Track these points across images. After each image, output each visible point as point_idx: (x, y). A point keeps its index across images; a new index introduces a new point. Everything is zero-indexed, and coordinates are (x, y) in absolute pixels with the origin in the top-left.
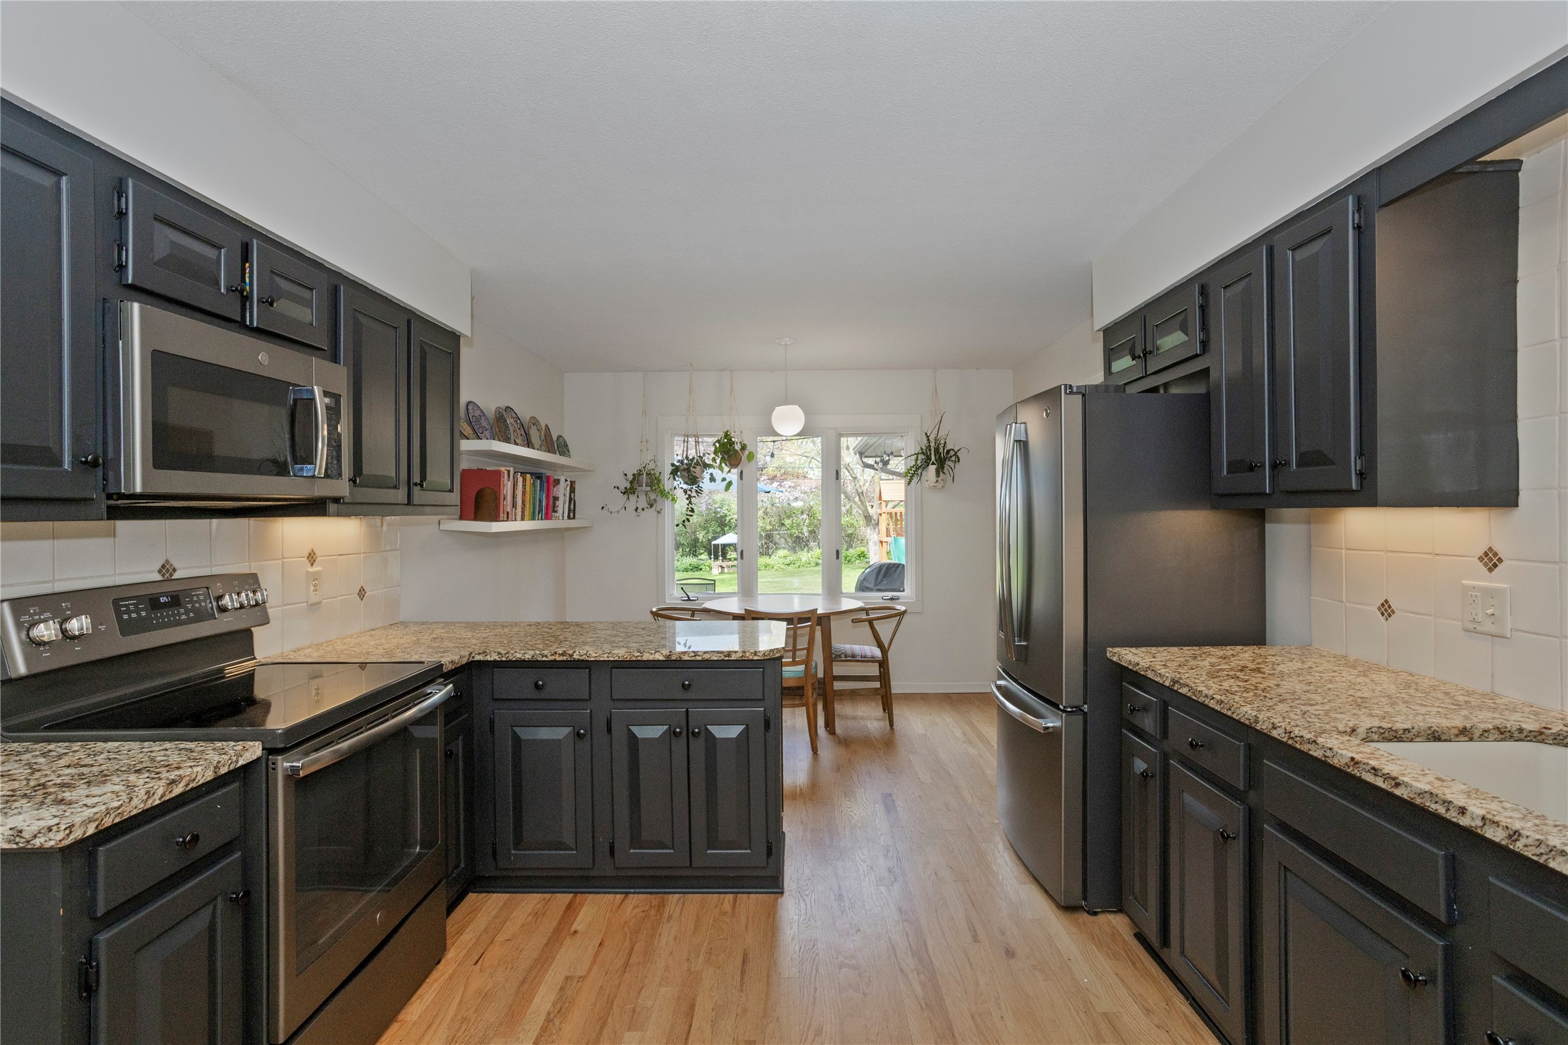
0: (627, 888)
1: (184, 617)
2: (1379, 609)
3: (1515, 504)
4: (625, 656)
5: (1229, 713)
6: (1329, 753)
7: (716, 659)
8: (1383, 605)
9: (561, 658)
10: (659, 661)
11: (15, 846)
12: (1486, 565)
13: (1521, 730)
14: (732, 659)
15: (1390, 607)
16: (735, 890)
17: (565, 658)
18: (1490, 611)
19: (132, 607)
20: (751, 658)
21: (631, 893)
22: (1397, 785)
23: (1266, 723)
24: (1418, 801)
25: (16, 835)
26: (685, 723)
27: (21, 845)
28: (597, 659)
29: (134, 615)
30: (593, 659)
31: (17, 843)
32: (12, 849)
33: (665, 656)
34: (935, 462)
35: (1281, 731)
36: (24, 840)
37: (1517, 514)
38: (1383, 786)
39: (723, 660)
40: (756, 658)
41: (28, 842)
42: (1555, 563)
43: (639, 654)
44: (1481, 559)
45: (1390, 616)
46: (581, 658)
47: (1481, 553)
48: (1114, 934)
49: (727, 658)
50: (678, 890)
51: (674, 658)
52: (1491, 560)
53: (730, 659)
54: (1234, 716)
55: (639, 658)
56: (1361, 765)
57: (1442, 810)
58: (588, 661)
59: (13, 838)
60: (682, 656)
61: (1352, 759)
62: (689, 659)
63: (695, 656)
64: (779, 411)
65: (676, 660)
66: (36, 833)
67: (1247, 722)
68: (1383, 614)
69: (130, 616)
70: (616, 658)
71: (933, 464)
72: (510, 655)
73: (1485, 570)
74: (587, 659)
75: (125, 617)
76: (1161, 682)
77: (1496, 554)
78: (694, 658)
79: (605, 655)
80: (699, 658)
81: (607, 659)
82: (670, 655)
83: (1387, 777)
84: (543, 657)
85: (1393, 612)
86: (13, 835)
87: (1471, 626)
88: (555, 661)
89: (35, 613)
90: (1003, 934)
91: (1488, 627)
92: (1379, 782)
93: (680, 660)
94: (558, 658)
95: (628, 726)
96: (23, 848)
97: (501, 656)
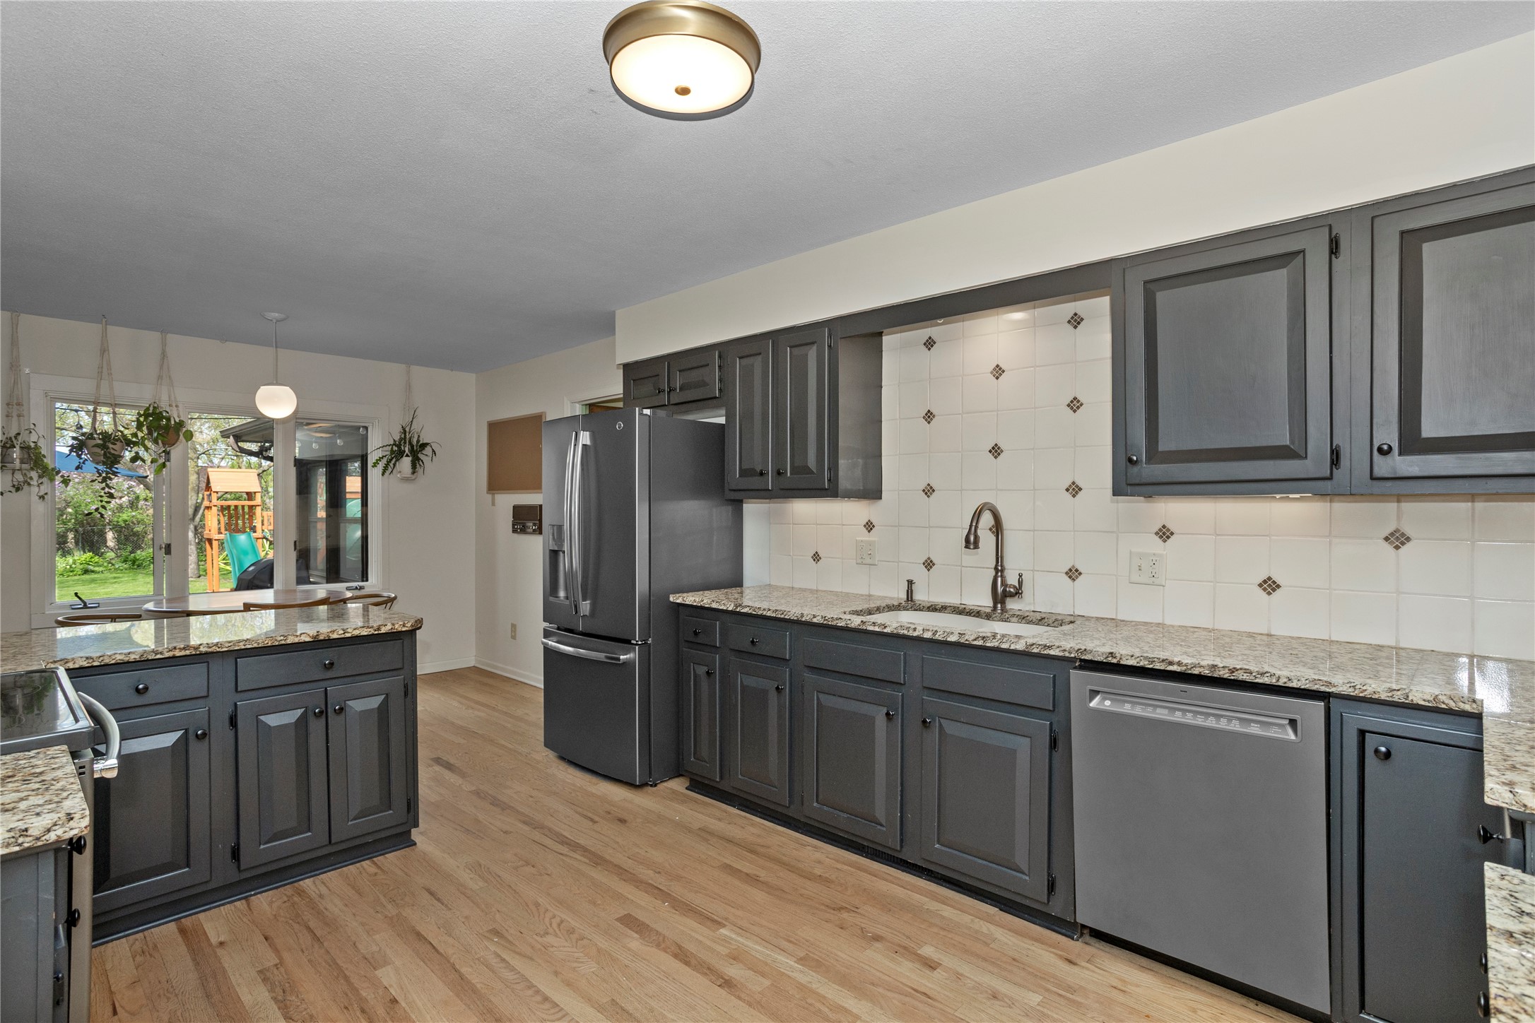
0: (246, 892)
2: (812, 557)
3: (880, 498)
4: (266, 642)
5: (782, 616)
6: (849, 622)
7: (366, 634)
8: (814, 555)
9: (183, 653)
10: (305, 642)
11: (17, 849)
12: (867, 529)
13: (893, 606)
14: (381, 632)
15: (818, 555)
16: (369, 856)
17: (188, 652)
18: (869, 553)
20: (400, 629)
21: (251, 895)
22: (885, 627)
23: (809, 616)
24: (895, 632)
25: (18, 835)
26: (324, 702)
27: (26, 845)
28: (231, 649)
30: (226, 649)
31: (20, 845)
32: (15, 852)
33: (313, 637)
34: (409, 454)
35: (819, 618)
36: (31, 838)
37: (880, 503)
38: (878, 630)
39: (373, 634)
40: (404, 629)
41: (38, 839)
42: (896, 526)
43: (282, 638)
44: (865, 526)
45: (818, 561)
46: (210, 650)
47: (865, 523)
48: (674, 792)
49: (376, 632)
50: (307, 875)
51: (321, 638)
52: (869, 526)
53: (380, 632)
54: (786, 617)
55: (283, 642)
56: (867, 623)
57: (906, 632)
58: (219, 652)
59: (13, 840)
60: (330, 635)
61: (862, 621)
62: (338, 637)
63: (344, 633)
64: (264, 391)
65: (324, 640)
66: (50, 826)
67: (796, 618)
68: (814, 560)
70: (255, 645)
71: (407, 456)
72: (105, 658)
73: (867, 531)
74: (218, 650)
76: (725, 608)
77: (872, 523)
78: (343, 636)
79: (241, 644)
80: (349, 635)
81: (243, 647)
82: (317, 635)
83: (880, 625)
84: (156, 654)
85: (820, 558)
86: (13, 837)
87: (859, 561)
88: (174, 657)
90: (609, 813)
91: (868, 561)
92: (877, 629)
93: (329, 639)
94: (178, 653)
95: (257, 716)
96: (29, 848)
97: (91, 661)
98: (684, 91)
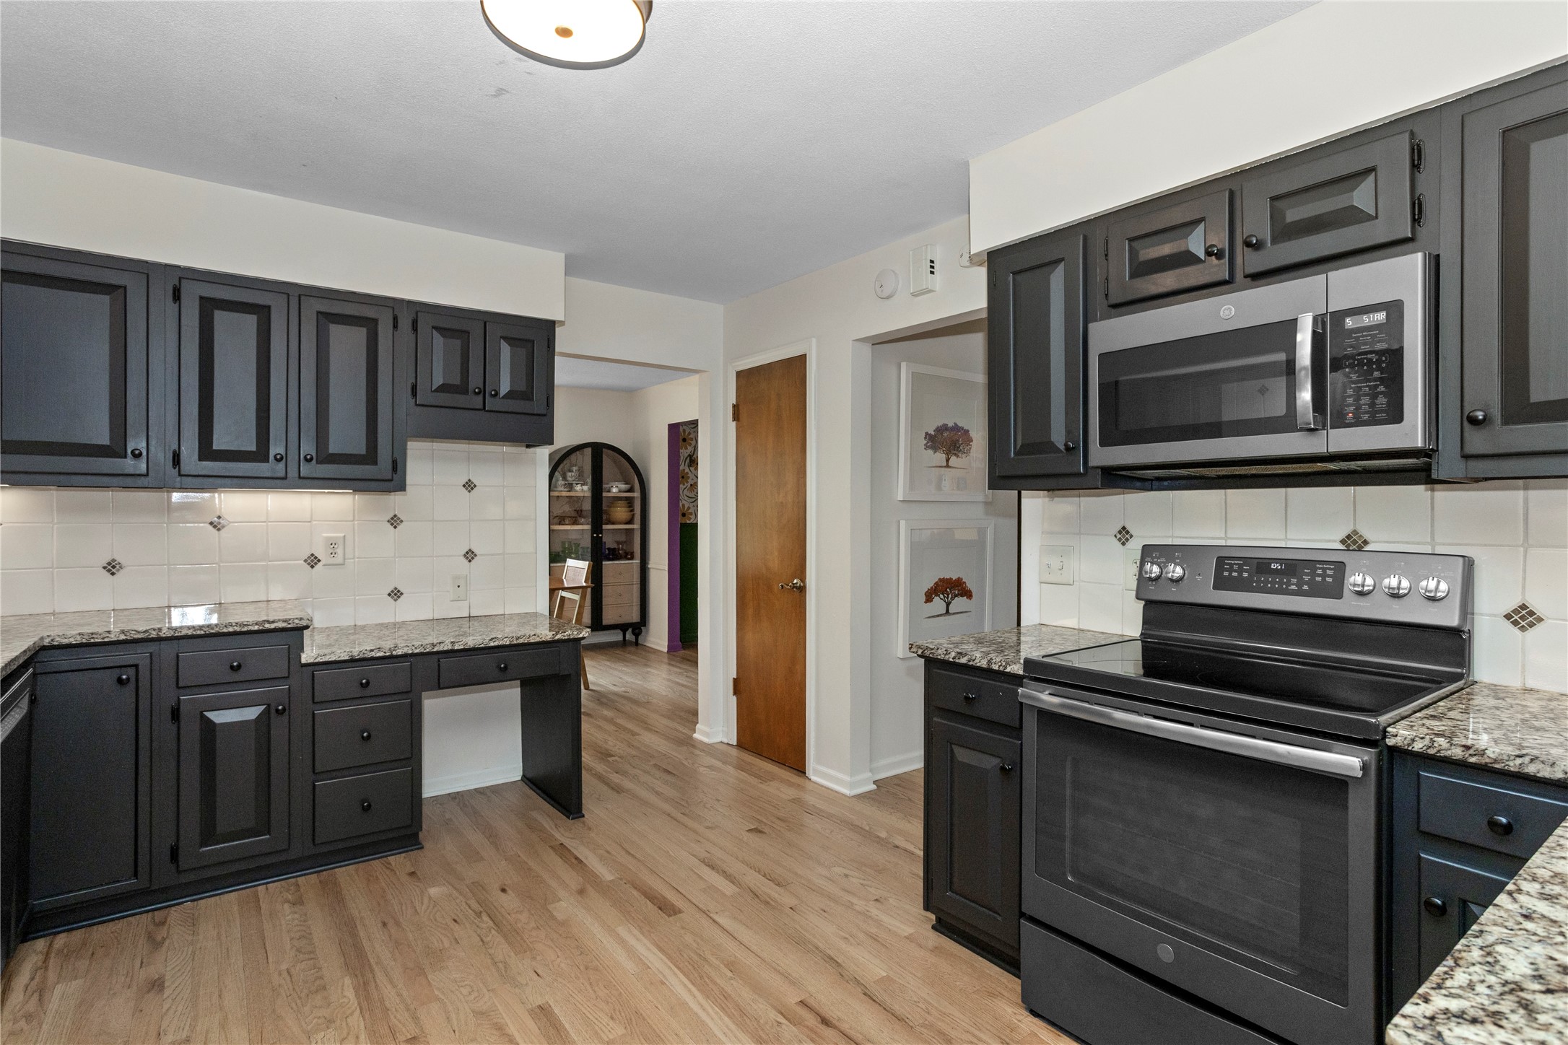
1: (1293, 587)
19: (1236, 567)
29: (1235, 574)
69: (1230, 574)
75: (1226, 574)
89: (1156, 557)
98: (565, 32)
